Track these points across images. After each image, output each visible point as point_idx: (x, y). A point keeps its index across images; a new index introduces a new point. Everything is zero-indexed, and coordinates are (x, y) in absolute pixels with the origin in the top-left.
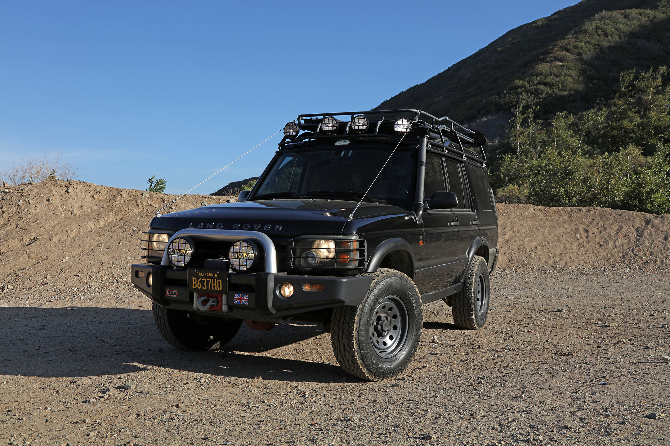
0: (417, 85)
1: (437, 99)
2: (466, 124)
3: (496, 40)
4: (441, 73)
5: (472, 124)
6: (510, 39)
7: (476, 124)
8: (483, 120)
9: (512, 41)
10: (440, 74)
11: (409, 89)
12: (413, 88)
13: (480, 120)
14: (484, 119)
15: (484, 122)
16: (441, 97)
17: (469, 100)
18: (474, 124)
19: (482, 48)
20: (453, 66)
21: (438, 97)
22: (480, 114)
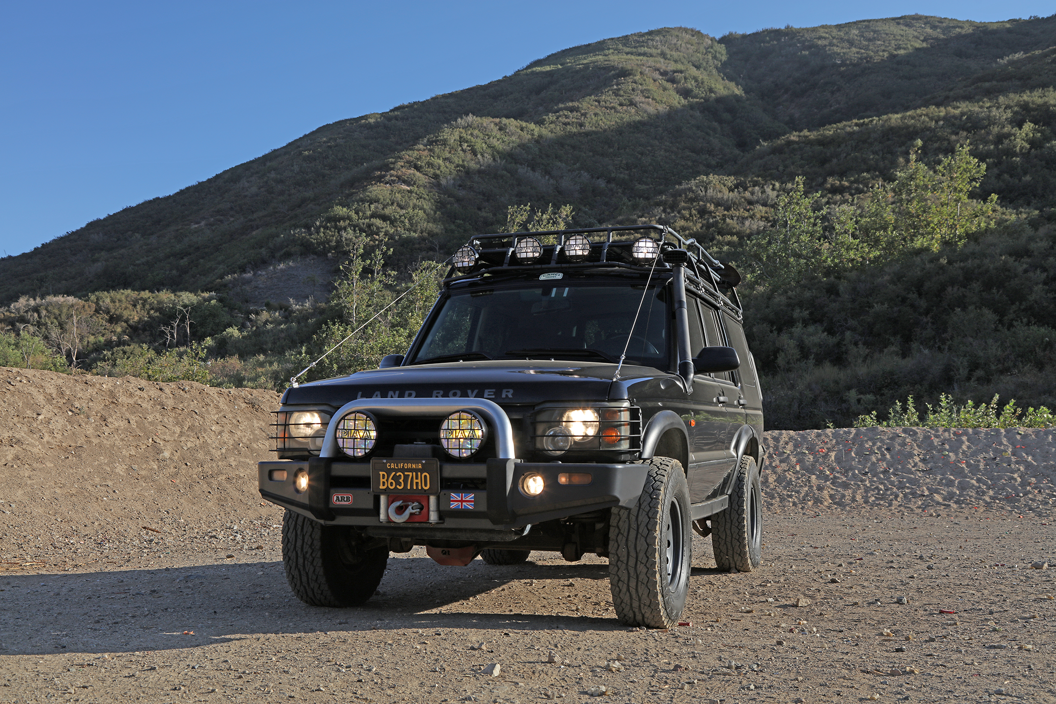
0: (158, 198)
1: (196, 226)
2: (249, 272)
3: (300, 138)
4: (203, 182)
5: (260, 272)
6: (325, 139)
7: (267, 274)
8: (279, 268)
9: (328, 142)
10: (201, 184)
11: (143, 204)
12: (150, 202)
13: (274, 268)
14: (282, 266)
15: (281, 270)
16: (203, 223)
17: (254, 233)
18: (264, 273)
19: (276, 148)
20: (225, 172)
21: (197, 223)
22: (274, 257)
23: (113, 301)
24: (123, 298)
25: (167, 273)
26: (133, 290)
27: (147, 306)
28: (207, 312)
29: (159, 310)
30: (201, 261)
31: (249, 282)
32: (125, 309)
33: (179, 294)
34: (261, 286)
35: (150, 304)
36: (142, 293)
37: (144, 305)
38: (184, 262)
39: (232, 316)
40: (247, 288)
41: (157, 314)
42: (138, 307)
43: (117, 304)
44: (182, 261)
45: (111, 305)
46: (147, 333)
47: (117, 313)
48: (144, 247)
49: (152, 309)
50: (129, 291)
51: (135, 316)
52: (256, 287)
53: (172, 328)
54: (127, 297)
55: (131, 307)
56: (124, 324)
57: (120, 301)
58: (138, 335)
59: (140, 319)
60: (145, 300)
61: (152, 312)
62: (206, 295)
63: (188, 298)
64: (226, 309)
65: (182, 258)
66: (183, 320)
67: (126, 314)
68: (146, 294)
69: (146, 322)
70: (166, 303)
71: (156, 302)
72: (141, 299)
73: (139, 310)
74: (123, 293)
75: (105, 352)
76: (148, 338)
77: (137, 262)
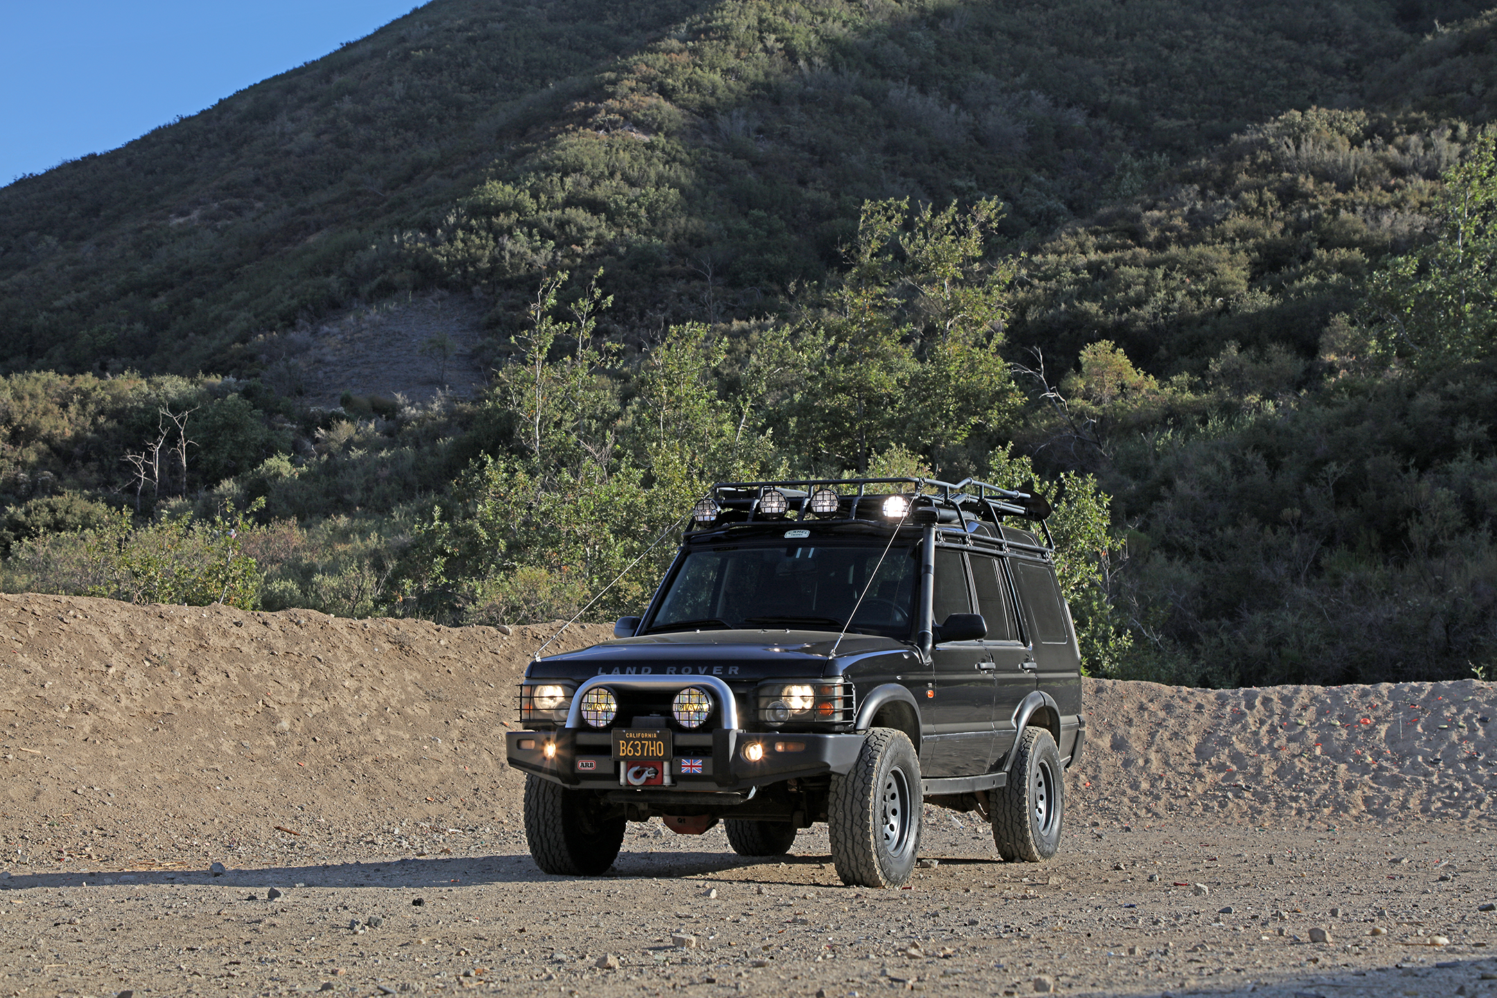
0: (93, 157)
1: (181, 220)
2: (304, 328)
3: (405, 17)
4: (190, 118)
5: (326, 329)
6: (460, 22)
7: (342, 332)
8: (367, 317)
9: (467, 30)
10: (185, 121)
11: (59, 169)
12: (75, 164)
13: (358, 319)
14: (373, 314)
15: (373, 323)
16: (195, 214)
17: (312, 239)
18: (335, 329)
19: (352, 40)
20: (240, 95)
21: (182, 214)
22: (356, 294)
23: (18, 397)
24: (39, 390)
25: (124, 327)
26: (59, 372)
27: (91, 407)
28: (219, 420)
29: (116, 414)
30: (198, 301)
31: (303, 349)
32: (44, 414)
33: (157, 379)
34: (329, 358)
35: (98, 403)
36: (80, 378)
37: (83, 404)
38: (159, 303)
39: (272, 428)
40: (300, 363)
41: (112, 424)
42: (73, 409)
43: (28, 403)
44: (154, 302)
45: (15, 406)
46: (92, 465)
47: (28, 422)
48: (68, 268)
49: (101, 412)
50: (51, 374)
51: (63, 426)
52: (319, 361)
53: (150, 456)
54: (47, 386)
55: (56, 409)
56: (42, 446)
57: (33, 396)
58: (74, 470)
59: (77, 434)
60: (86, 395)
61: (102, 419)
62: (215, 380)
63: (174, 386)
64: (259, 412)
65: (155, 296)
66: (172, 440)
67: (46, 425)
68: (87, 381)
69: (89, 441)
70: (130, 400)
71: (109, 398)
72: (79, 390)
73: (73, 416)
74: (37, 380)
75: (11, 509)
76: (95, 475)
77: (57, 304)
